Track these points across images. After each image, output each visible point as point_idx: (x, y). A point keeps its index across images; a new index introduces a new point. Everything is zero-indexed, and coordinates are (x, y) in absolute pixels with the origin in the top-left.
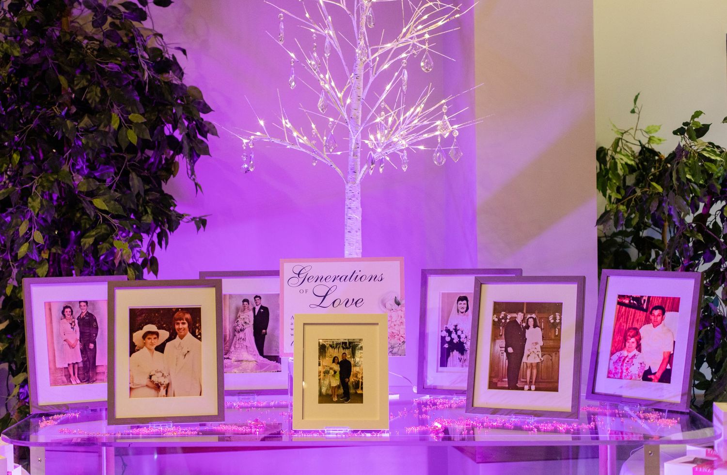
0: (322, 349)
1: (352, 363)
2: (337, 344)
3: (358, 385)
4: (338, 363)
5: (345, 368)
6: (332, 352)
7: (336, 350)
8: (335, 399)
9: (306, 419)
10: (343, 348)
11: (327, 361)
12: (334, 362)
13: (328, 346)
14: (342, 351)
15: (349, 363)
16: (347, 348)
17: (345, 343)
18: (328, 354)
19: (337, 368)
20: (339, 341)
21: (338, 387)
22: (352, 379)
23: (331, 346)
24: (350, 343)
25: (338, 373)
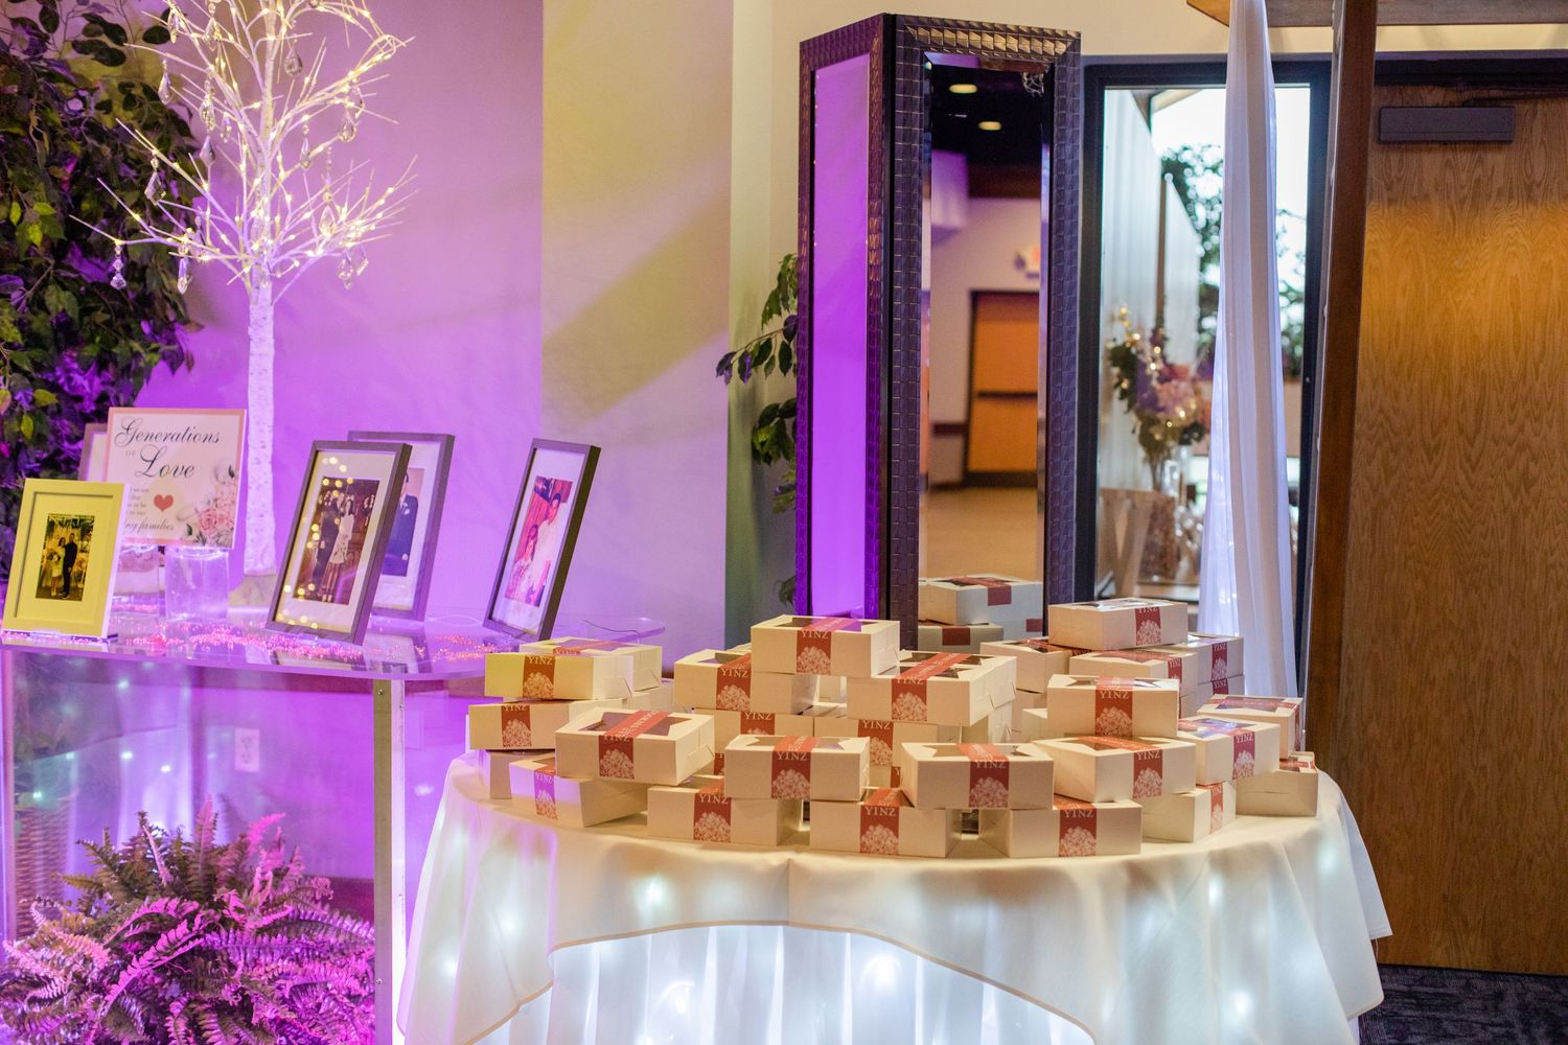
0: (51, 526)
1: (79, 547)
2: (68, 521)
3: (81, 577)
4: (64, 546)
5: (71, 551)
6: (61, 532)
7: (65, 529)
8: (54, 594)
9: (20, 616)
10: (73, 527)
11: (53, 544)
12: (60, 544)
13: (57, 523)
14: (71, 530)
15: (76, 546)
16: (77, 527)
17: (75, 521)
18: (55, 534)
19: (62, 552)
20: (70, 518)
21: (59, 578)
22: (76, 568)
23: (61, 524)
24: (81, 521)
25: (62, 560)
